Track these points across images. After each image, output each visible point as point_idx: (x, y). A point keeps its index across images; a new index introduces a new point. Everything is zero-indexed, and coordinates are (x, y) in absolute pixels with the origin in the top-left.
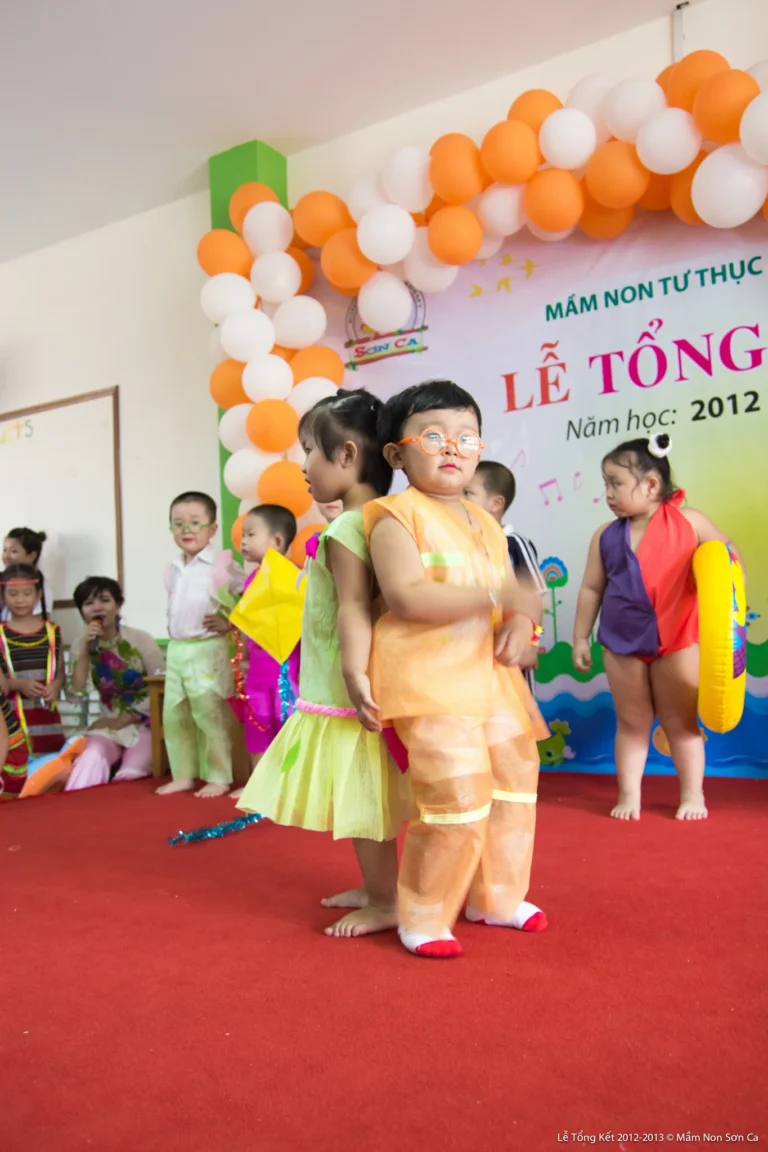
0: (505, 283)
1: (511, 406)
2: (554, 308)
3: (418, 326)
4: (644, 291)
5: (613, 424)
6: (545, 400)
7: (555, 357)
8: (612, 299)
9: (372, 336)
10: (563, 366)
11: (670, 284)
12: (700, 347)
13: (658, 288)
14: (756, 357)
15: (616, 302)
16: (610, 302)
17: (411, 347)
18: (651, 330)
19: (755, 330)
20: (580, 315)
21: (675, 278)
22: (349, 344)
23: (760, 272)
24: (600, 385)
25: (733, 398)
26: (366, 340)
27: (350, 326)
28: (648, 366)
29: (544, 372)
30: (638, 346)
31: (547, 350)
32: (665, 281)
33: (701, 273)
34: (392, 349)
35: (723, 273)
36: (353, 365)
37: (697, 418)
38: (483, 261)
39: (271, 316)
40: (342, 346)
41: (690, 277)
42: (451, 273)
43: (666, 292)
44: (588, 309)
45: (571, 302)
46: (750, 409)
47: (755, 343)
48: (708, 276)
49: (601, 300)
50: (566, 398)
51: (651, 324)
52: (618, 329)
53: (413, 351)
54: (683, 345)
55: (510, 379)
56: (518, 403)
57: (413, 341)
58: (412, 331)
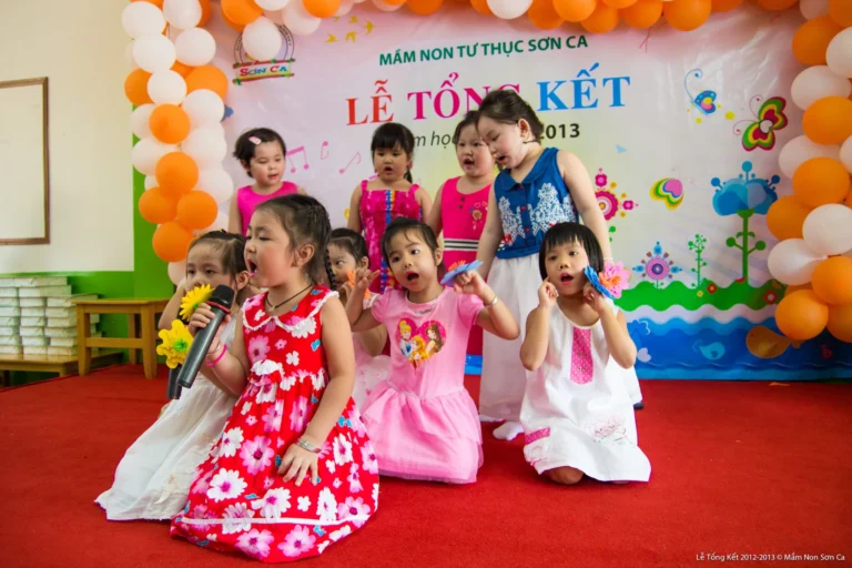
0: (351, 36)
1: (352, 121)
2: (386, 56)
3: (288, 58)
4: (447, 53)
5: (422, 140)
6: (376, 119)
7: (385, 91)
8: (426, 55)
9: (253, 61)
10: (389, 97)
11: (465, 50)
13: (456, 52)
15: (428, 58)
16: (424, 58)
17: (283, 73)
18: (451, 80)
20: (403, 65)
21: (468, 48)
22: (235, 66)
23: (521, 51)
24: (415, 115)
26: (249, 64)
27: (237, 53)
28: (447, 103)
29: (376, 100)
30: (440, 90)
31: (379, 85)
32: (461, 48)
33: (485, 46)
34: (268, 72)
35: (499, 48)
36: (238, 81)
38: (337, 18)
39: (174, 41)
40: (231, 66)
41: (477, 47)
42: (315, 23)
43: (461, 55)
44: (409, 60)
45: (397, 54)
48: (489, 48)
49: (418, 56)
51: (451, 76)
52: (429, 77)
53: (283, 76)
54: (470, 92)
55: (352, 102)
56: (357, 120)
57: (284, 69)
58: (284, 61)
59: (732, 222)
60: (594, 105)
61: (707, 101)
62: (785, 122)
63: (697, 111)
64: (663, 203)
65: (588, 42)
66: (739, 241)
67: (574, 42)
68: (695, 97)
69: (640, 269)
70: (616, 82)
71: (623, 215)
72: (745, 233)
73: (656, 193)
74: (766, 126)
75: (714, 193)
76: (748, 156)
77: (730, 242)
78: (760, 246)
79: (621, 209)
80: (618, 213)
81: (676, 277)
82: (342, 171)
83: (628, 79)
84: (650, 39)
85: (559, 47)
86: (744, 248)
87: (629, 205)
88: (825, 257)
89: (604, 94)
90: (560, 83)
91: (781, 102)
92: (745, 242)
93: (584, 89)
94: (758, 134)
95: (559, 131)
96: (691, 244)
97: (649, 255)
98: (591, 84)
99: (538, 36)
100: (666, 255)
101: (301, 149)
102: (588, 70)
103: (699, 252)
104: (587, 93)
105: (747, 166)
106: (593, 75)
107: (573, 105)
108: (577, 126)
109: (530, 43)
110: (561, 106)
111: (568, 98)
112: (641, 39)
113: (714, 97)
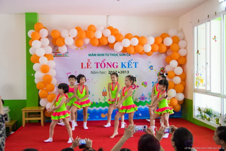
0: (82, 48)
1: (82, 67)
2: (90, 54)
4: (103, 55)
5: (98, 73)
6: (88, 67)
8: (99, 55)
9: (58, 52)
10: (91, 63)
11: (107, 55)
12: (110, 64)
13: (105, 55)
14: (117, 67)
17: (65, 56)
18: (104, 61)
19: (117, 63)
20: (94, 56)
22: (53, 53)
23: (118, 56)
24: (96, 67)
26: (57, 53)
27: (54, 50)
28: (103, 65)
29: (88, 64)
30: (101, 62)
31: (88, 60)
32: (106, 54)
33: (111, 54)
34: (62, 55)
35: (114, 55)
36: (54, 56)
37: (109, 73)
40: (52, 53)
41: (109, 54)
45: (92, 54)
47: (117, 65)
48: (112, 55)
49: (97, 55)
50: (91, 68)
52: (99, 59)
54: (108, 63)
55: (82, 64)
58: (66, 53)
60: (132, 67)
61: (151, 67)
62: (164, 71)
63: (150, 69)
64: (144, 86)
65: (131, 55)
67: (128, 55)
68: (149, 67)
69: (140, 98)
70: (136, 63)
71: (137, 88)
73: (143, 84)
74: (161, 72)
79: (136, 87)
80: (136, 88)
81: (146, 100)
83: (138, 63)
84: (142, 55)
85: (125, 55)
87: (138, 86)
88: (171, 98)
89: (134, 65)
90: (125, 63)
91: (164, 68)
95: (125, 72)
96: (148, 94)
97: (141, 96)
98: (131, 63)
99: (121, 53)
100: (144, 96)
101: (70, 73)
103: (150, 95)
104: (130, 65)
106: (131, 61)
107: (128, 67)
108: (128, 71)
109: (120, 54)
110: (125, 67)
111: (127, 66)
112: (140, 55)
113: (153, 67)
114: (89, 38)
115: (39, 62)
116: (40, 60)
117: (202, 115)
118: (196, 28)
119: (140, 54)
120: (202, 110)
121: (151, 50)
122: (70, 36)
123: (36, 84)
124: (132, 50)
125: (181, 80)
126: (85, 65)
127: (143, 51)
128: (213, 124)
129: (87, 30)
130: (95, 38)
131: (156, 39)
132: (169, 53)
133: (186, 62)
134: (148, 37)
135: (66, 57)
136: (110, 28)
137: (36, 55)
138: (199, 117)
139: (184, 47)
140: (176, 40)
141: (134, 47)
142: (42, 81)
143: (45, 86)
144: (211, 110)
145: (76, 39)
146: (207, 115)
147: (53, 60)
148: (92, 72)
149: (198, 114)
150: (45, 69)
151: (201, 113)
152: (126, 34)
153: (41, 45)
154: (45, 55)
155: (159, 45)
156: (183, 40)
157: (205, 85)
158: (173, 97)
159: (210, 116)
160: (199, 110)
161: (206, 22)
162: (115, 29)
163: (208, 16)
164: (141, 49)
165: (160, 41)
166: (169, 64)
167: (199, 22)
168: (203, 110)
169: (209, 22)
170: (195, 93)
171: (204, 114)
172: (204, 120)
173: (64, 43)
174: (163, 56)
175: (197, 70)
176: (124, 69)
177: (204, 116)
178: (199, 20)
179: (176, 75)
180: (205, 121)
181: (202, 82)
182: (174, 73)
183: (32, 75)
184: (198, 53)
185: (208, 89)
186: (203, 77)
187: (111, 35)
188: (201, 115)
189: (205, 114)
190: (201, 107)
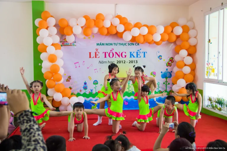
0: (90, 38)
1: (90, 57)
2: (98, 44)
4: (111, 44)
5: (106, 62)
6: (96, 57)
7: (98, 51)
8: (107, 44)
9: (66, 41)
10: (99, 53)
11: (115, 44)
12: (119, 54)
13: (113, 44)
14: (125, 56)
15: (107, 45)
18: (112, 50)
19: (125, 53)
20: (102, 46)
22: (61, 42)
23: (126, 45)
24: (104, 56)
25: (122, 61)
26: (65, 42)
27: (61, 39)
28: (111, 55)
29: (96, 53)
30: (110, 52)
31: (96, 50)
32: (114, 44)
33: (119, 43)
34: (69, 44)
35: (122, 44)
36: (62, 46)
37: (117, 63)
40: (59, 42)
41: (117, 44)
42: (83, 36)
45: (100, 44)
46: (124, 63)
48: (120, 44)
49: (105, 44)
50: (99, 57)
52: (108, 49)
54: (116, 53)
55: (90, 53)
56: (91, 57)
57: (73, 44)
58: (73, 42)
59: (164, 79)
60: (140, 57)
61: (160, 57)
62: (173, 62)
63: (159, 59)
64: (153, 76)
65: (139, 44)
66: (165, 83)
67: (137, 44)
68: (158, 56)
70: (144, 53)
72: (166, 82)
73: (151, 74)
74: (170, 62)
75: (161, 74)
76: (167, 68)
77: (164, 83)
78: (169, 84)
82: (88, 68)
83: (146, 52)
84: (151, 45)
85: (134, 45)
86: (166, 84)
88: (180, 88)
89: (142, 55)
90: (134, 52)
91: (173, 58)
92: (166, 83)
93: (138, 54)
94: (169, 64)
95: (134, 62)
98: (139, 53)
99: (130, 42)
101: (78, 62)
102: (139, 50)
103: (159, 85)
105: (167, 69)
106: (140, 51)
107: (136, 57)
108: (137, 61)
109: (128, 44)
110: (134, 57)
111: (135, 55)
112: (149, 45)
113: (161, 57)
114: (97, 27)
115: (46, 52)
116: (48, 49)
117: (213, 105)
118: (207, 17)
119: (149, 43)
120: (212, 100)
121: (161, 40)
122: (78, 25)
123: (43, 74)
124: (142, 40)
125: (191, 70)
126: (93, 55)
127: (153, 40)
128: (225, 113)
129: (95, 19)
130: (103, 26)
131: (166, 28)
132: (178, 43)
133: (196, 52)
134: (157, 26)
135: (74, 46)
136: (119, 17)
137: (43, 44)
138: (210, 107)
139: (194, 36)
140: (186, 29)
141: (144, 36)
142: (50, 70)
143: (53, 76)
144: (222, 99)
145: (84, 28)
146: (218, 104)
147: (60, 49)
148: (100, 62)
149: (208, 104)
150: (52, 59)
151: (211, 103)
152: (135, 23)
153: (49, 34)
154: (53, 45)
155: (168, 34)
156: (193, 29)
157: (217, 75)
158: (183, 87)
159: (221, 106)
160: (210, 100)
161: (219, 10)
162: (124, 18)
163: (222, 3)
164: (151, 38)
165: (170, 30)
166: (178, 54)
167: (211, 11)
168: (214, 100)
169: (223, 10)
170: (205, 82)
171: (214, 104)
172: (215, 109)
173: (72, 32)
174: (172, 46)
175: (207, 60)
176: (132, 59)
177: (214, 106)
178: (211, 8)
179: (185, 65)
180: (216, 111)
181: (213, 71)
182: (184, 62)
183: (40, 64)
184: (210, 42)
185: (220, 78)
186: (215, 66)
187: (120, 23)
188: (211, 105)
189: (216, 104)
190: (212, 97)
